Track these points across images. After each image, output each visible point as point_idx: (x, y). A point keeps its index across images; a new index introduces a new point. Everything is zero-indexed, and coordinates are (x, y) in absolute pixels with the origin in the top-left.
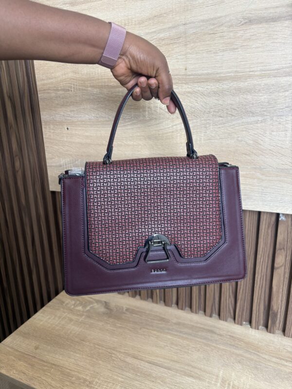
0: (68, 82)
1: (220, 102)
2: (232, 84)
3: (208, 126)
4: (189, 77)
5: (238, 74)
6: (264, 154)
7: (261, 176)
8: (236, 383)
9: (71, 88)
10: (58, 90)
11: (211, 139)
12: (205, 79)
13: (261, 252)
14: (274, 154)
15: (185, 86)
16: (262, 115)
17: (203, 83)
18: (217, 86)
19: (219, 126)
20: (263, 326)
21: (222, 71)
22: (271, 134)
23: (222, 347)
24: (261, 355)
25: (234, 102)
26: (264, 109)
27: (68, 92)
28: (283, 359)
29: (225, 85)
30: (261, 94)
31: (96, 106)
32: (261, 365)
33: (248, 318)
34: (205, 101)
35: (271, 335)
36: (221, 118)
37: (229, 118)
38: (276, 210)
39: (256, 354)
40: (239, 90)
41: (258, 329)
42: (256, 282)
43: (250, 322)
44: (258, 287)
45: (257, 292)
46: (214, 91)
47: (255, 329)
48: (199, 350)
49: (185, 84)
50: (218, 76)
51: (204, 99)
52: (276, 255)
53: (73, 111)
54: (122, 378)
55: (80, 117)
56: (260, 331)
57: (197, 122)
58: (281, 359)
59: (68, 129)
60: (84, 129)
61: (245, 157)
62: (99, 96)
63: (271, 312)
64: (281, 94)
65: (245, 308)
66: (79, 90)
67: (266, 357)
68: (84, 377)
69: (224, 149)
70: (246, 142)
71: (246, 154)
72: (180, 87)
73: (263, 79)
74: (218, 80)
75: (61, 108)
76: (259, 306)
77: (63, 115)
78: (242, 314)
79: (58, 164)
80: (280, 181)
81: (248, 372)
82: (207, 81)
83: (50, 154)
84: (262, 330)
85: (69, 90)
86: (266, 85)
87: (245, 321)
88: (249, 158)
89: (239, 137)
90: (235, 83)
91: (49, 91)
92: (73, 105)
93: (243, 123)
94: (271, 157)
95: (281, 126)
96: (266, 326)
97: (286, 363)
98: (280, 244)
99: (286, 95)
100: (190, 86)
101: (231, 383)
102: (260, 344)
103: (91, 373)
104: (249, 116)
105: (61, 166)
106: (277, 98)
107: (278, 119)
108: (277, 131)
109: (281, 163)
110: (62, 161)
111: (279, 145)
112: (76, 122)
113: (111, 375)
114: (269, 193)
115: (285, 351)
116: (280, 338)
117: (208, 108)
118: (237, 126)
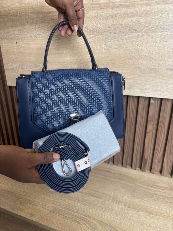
0: (15, 10)
1: (115, 23)
2: (123, 10)
3: (107, 40)
4: (95, 5)
5: (127, 3)
6: (142, 59)
7: (139, 73)
8: (121, 199)
9: (18, 14)
10: (9, 16)
11: (109, 49)
12: (105, 7)
13: (139, 123)
14: (148, 58)
15: (92, 12)
16: (142, 32)
17: (104, 10)
18: (113, 12)
19: (114, 40)
20: (139, 168)
22: (147, 45)
23: (114, 180)
24: (136, 184)
25: (124, 23)
26: (143, 28)
27: (16, 17)
28: (150, 186)
29: (118, 11)
30: (141, 17)
31: (34, 27)
32: (136, 190)
33: (130, 164)
34: (105, 22)
35: (143, 173)
36: (115, 35)
37: (120, 34)
38: (148, 95)
39: (134, 183)
40: (127, 15)
41: (136, 169)
42: (135, 141)
43: (131, 166)
44: (136, 145)
45: (136, 147)
46: (111, 16)
47: (134, 169)
48: (100, 182)
49: (92, 10)
50: (114, 4)
51: (104, 21)
52: (148, 124)
53: (20, 30)
54: (53, 198)
55: (25, 34)
56: (137, 171)
57: (100, 37)
58: (148, 186)
59: (17, 43)
60: (28, 43)
61: (130, 61)
62: (36, 19)
63: (143, 159)
64: (153, 17)
65: (129, 157)
66: (23, 16)
67: (140, 185)
68: (29, 199)
69: (117, 55)
70: (131, 51)
71: (130, 59)
72: (89, 12)
73: (142, 7)
74: (114, 7)
75: (11, 28)
76: (137, 155)
77: (13, 33)
78: (127, 161)
79: (11, 68)
80: (151, 76)
81: (128, 193)
82: (106, 8)
83: (6, 61)
84: (138, 170)
85: (16, 16)
86: (144, 11)
87: (129, 165)
88: (132, 61)
89: (126, 47)
90: (125, 9)
91: (4, 17)
92: (19, 26)
93: (129, 38)
94: (146, 60)
95: (153, 39)
96: (141, 168)
97: (151, 188)
98: (150, 117)
99: (157, 18)
100: (95, 12)
101: (118, 200)
102: (136, 178)
103: (33, 196)
104: (133, 33)
105: (13, 69)
106: (151, 20)
107: (151, 34)
108: (150, 43)
109: (152, 64)
110: (14, 66)
111: (151, 52)
112: (22, 38)
113: (45, 197)
114: (144, 84)
115: (151, 181)
116: (148, 175)
117: (107, 27)
118: (125, 40)
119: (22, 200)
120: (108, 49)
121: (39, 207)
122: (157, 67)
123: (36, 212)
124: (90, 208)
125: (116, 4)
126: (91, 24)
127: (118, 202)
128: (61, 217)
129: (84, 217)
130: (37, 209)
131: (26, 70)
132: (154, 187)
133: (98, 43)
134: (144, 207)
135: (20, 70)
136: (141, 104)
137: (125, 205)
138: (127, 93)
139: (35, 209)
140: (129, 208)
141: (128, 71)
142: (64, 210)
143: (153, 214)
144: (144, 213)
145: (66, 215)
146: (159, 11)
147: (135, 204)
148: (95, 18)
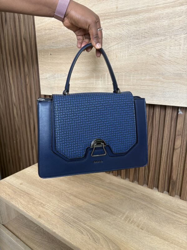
0: (51, 24)
1: (138, 29)
2: (145, 15)
3: (130, 46)
4: (119, 13)
5: (149, 8)
6: (165, 64)
7: (163, 80)
8: (135, 220)
9: (53, 28)
10: (46, 30)
12: (129, 13)
14: (172, 63)
15: (116, 19)
16: (164, 35)
17: (127, 16)
18: (136, 18)
19: (136, 46)
21: (139, 7)
22: (170, 49)
24: (159, 207)
25: (146, 28)
26: (166, 31)
27: (51, 31)
28: (175, 212)
29: (141, 16)
30: (163, 21)
32: (156, 213)
33: (156, 186)
34: (128, 29)
35: (171, 197)
36: (138, 40)
37: (143, 39)
38: (172, 104)
39: (156, 206)
40: (150, 19)
43: (158, 188)
44: (163, 163)
46: (134, 21)
47: (161, 192)
49: (116, 18)
50: (136, 10)
52: (176, 139)
54: (64, 206)
55: (58, 46)
56: (164, 194)
57: (123, 44)
58: (172, 211)
59: (51, 54)
60: (59, 53)
63: (171, 181)
64: (177, 19)
66: (57, 29)
67: (162, 209)
68: (42, 202)
69: (139, 61)
70: (153, 56)
71: (153, 65)
73: (165, 10)
74: (137, 13)
75: (47, 41)
78: (153, 181)
79: (45, 77)
80: (175, 83)
81: (146, 215)
82: (129, 15)
83: (42, 71)
84: (166, 193)
86: (167, 13)
88: (155, 67)
89: (149, 53)
90: (147, 14)
91: (42, 31)
93: (152, 42)
94: (169, 65)
95: (177, 42)
96: (168, 191)
97: (175, 214)
98: (178, 131)
99: (180, 19)
100: (119, 19)
101: (132, 219)
102: (161, 201)
103: (46, 201)
104: (156, 37)
105: (47, 78)
106: (174, 23)
107: (175, 37)
108: (174, 46)
109: (177, 69)
110: (48, 75)
111: (175, 56)
112: (55, 50)
113: (57, 203)
114: (168, 92)
115: (178, 207)
116: (177, 200)
117: (130, 33)
118: (148, 45)
119: (35, 202)
120: (131, 55)
121: (48, 211)
122: (182, 72)
123: (44, 215)
124: (98, 221)
125: (139, 9)
126: (115, 32)
127: (130, 222)
128: (67, 224)
129: (89, 228)
130: (46, 213)
131: (57, 79)
132: (179, 214)
133: (122, 50)
134: (160, 232)
135: (52, 79)
136: (168, 115)
137: (138, 226)
138: (150, 101)
139: (45, 212)
140: (142, 229)
141: (150, 78)
142: (71, 218)
143: (169, 242)
144: (158, 238)
145: (71, 224)
146: (183, 12)
147: (151, 227)
148: (118, 26)
